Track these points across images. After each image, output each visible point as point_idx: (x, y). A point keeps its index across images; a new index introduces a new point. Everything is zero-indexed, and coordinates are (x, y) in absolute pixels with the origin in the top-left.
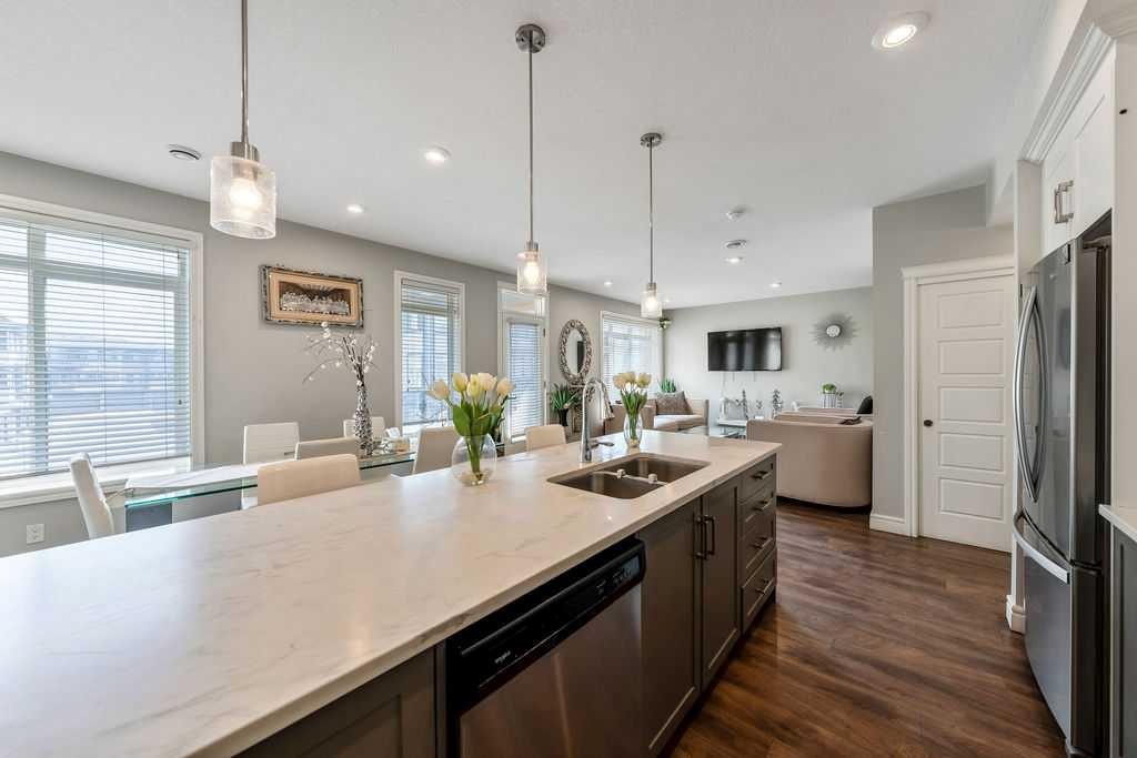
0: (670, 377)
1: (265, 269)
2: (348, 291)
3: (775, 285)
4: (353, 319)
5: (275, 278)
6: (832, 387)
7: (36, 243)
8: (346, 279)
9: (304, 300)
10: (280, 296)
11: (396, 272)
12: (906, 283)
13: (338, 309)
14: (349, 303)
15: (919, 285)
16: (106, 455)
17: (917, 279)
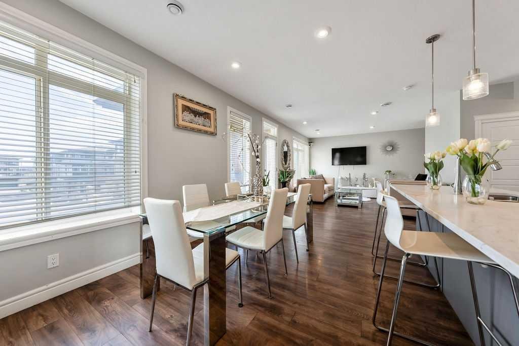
0: (313, 168)
1: (176, 96)
2: (210, 114)
3: (372, 127)
4: (212, 130)
5: (181, 102)
6: (390, 172)
7: (41, 58)
8: (211, 108)
9: (191, 116)
10: (183, 113)
11: (228, 107)
12: (476, 122)
13: (206, 124)
14: (210, 121)
15: (482, 123)
16: (96, 206)
17: (482, 120)
